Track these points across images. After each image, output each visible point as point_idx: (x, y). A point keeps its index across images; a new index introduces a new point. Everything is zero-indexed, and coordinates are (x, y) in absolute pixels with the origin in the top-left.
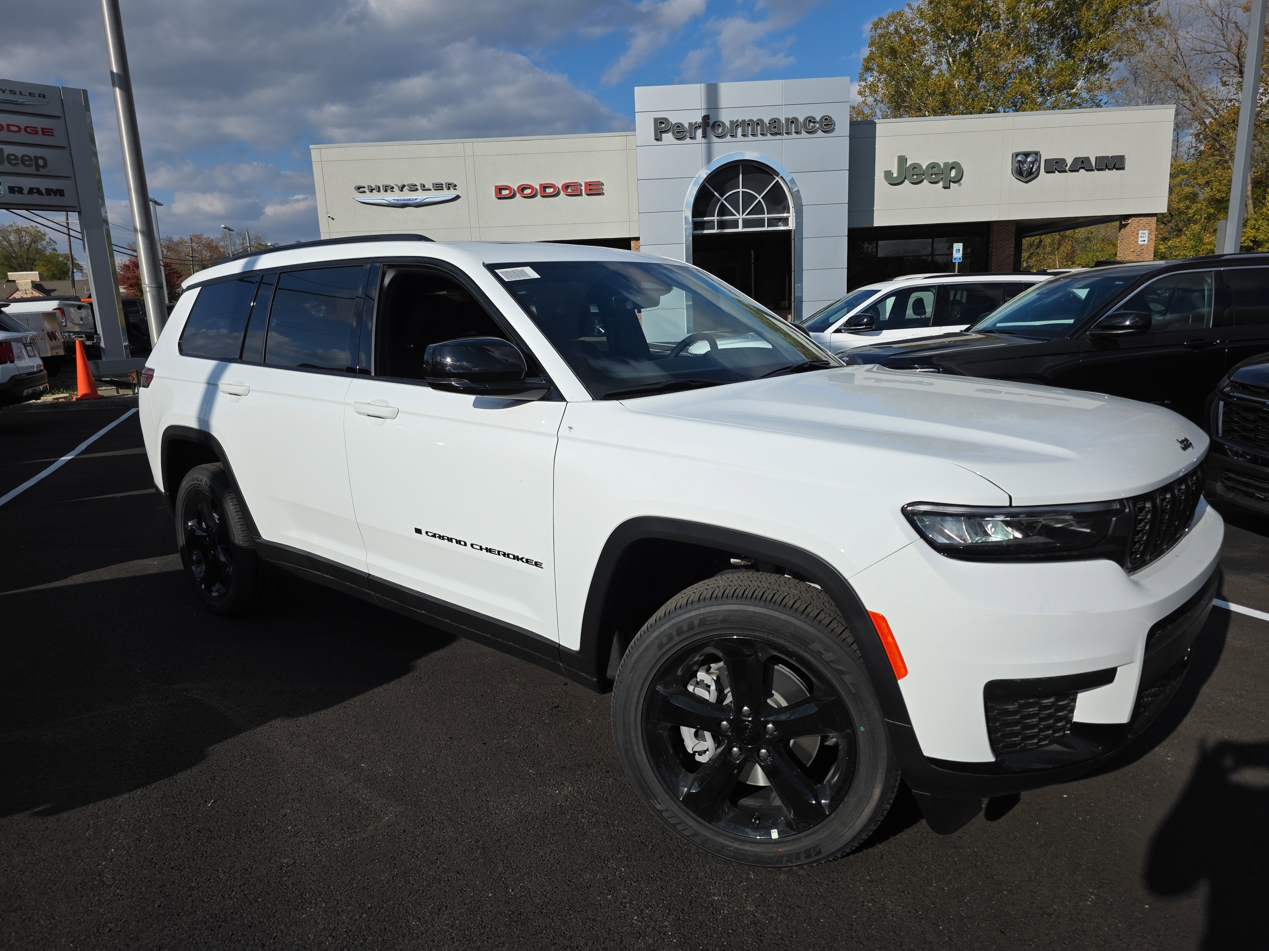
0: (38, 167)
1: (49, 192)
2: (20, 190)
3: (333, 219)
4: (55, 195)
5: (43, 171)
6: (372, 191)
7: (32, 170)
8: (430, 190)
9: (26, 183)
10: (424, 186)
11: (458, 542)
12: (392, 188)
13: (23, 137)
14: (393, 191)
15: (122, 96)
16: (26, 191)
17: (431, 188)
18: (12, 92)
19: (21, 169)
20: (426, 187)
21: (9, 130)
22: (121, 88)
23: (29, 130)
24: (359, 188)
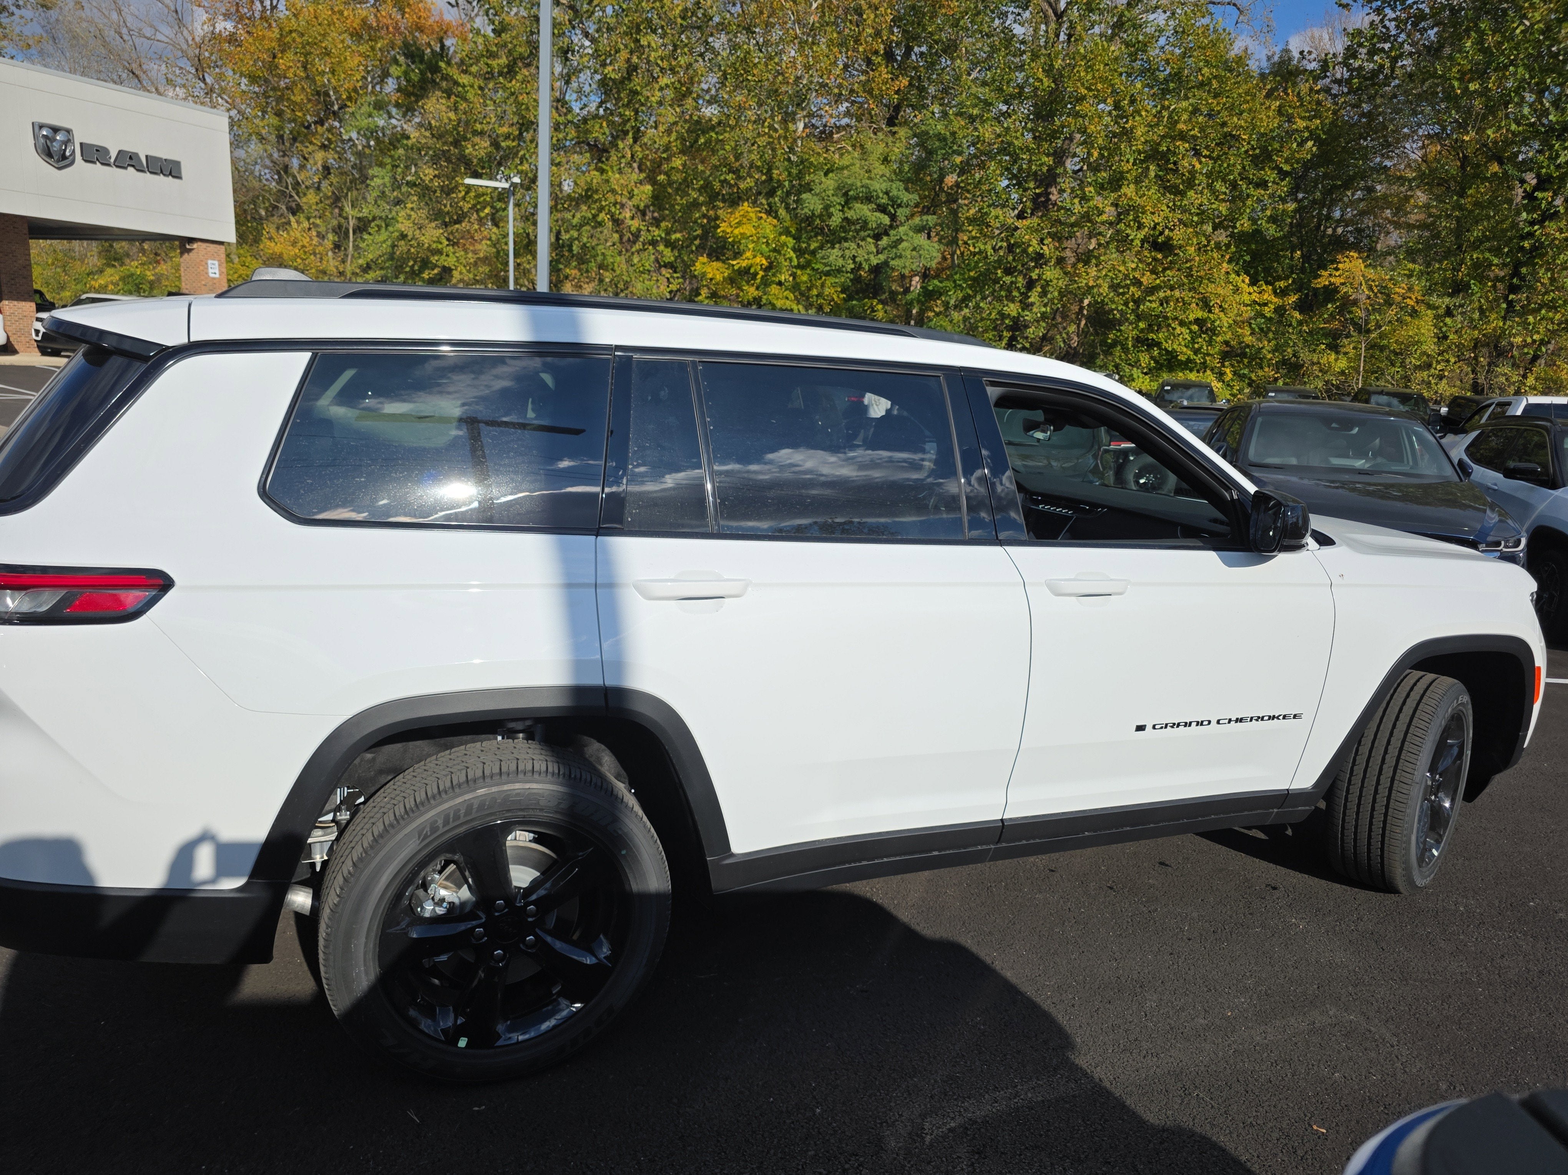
11: (1200, 723)
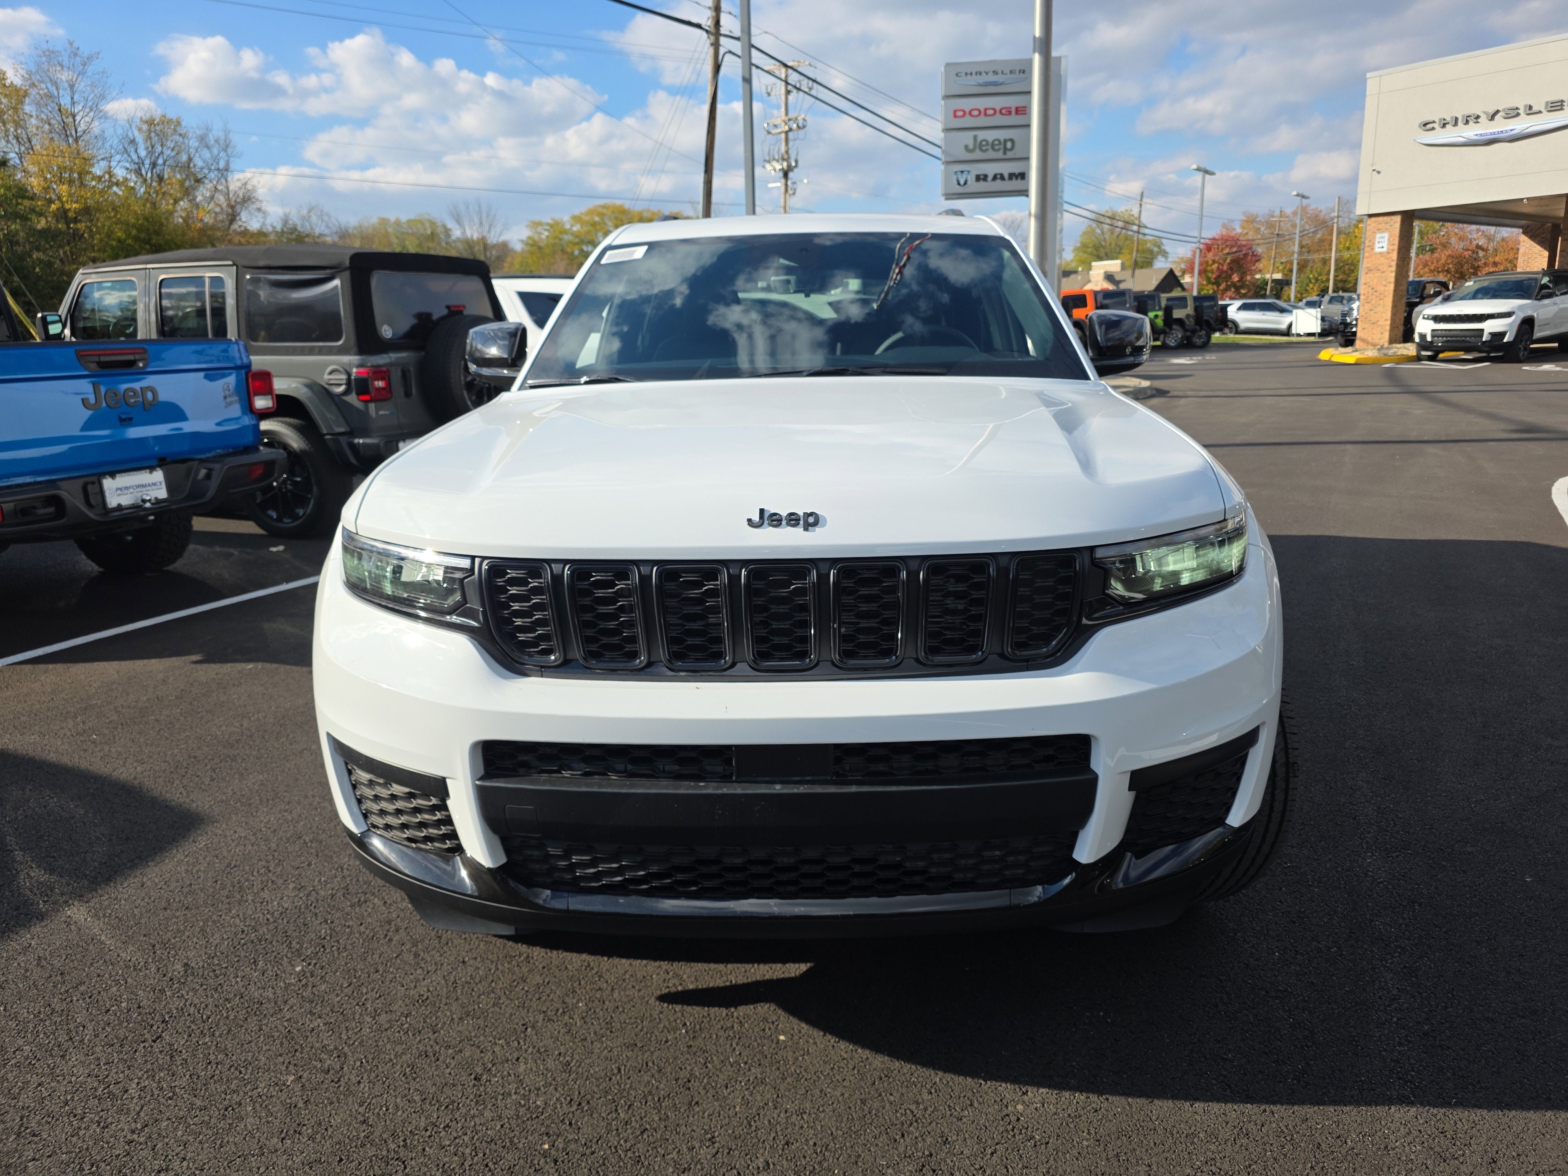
0: (1005, 150)
1: (1012, 176)
2: (985, 177)
3: (1379, 172)
4: (1017, 178)
5: (1010, 155)
6: (1444, 125)
7: (1000, 155)
8: (1540, 112)
9: (991, 169)
10: (1530, 107)
12: (1478, 117)
13: (999, 120)
14: (1477, 122)
15: (1040, 62)
16: (990, 178)
17: (1542, 110)
18: (995, 73)
19: (991, 154)
20: (1535, 109)
21: (986, 115)
22: (1040, 53)
23: (1004, 111)
24: (1425, 125)
